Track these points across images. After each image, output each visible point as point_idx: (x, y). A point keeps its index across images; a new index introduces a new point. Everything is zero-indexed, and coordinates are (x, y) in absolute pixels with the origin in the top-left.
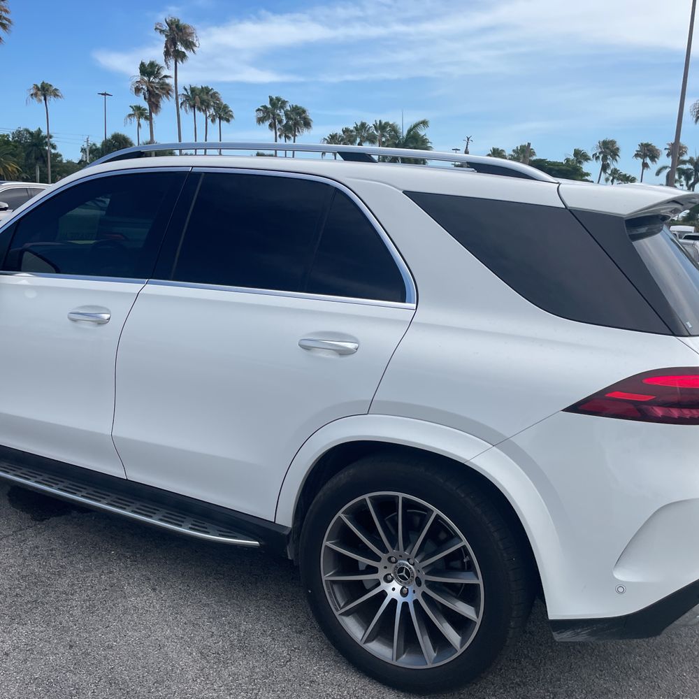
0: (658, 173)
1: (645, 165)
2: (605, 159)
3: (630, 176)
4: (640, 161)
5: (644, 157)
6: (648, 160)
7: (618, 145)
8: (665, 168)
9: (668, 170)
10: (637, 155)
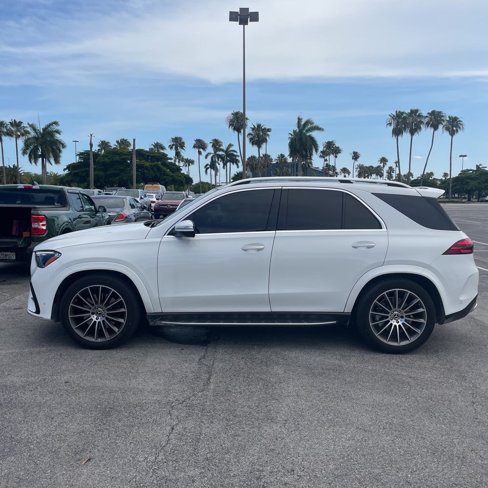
0: (206, 157)
1: (200, 153)
2: (176, 149)
3: (190, 160)
4: (197, 150)
5: (199, 147)
6: (201, 150)
7: (183, 140)
8: (210, 154)
9: (211, 155)
10: (194, 147)
